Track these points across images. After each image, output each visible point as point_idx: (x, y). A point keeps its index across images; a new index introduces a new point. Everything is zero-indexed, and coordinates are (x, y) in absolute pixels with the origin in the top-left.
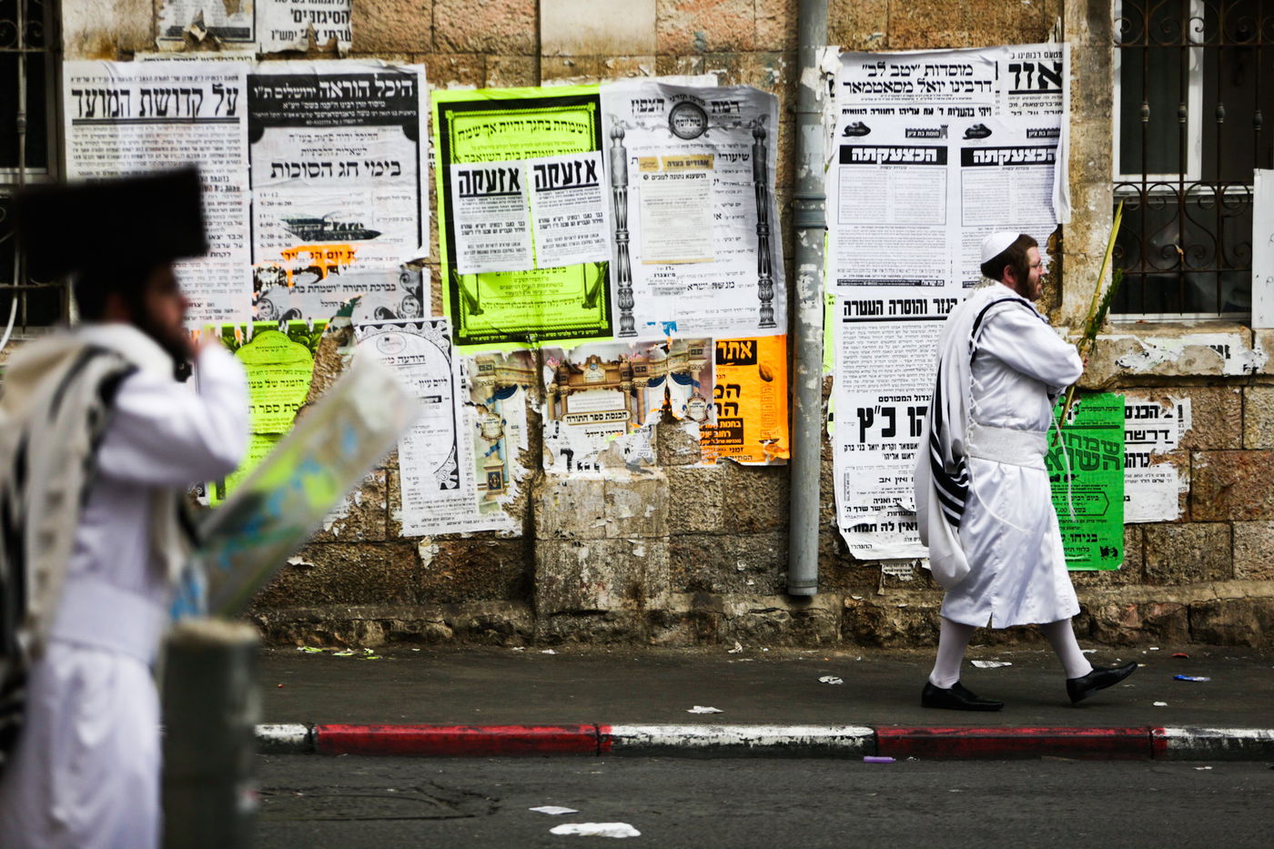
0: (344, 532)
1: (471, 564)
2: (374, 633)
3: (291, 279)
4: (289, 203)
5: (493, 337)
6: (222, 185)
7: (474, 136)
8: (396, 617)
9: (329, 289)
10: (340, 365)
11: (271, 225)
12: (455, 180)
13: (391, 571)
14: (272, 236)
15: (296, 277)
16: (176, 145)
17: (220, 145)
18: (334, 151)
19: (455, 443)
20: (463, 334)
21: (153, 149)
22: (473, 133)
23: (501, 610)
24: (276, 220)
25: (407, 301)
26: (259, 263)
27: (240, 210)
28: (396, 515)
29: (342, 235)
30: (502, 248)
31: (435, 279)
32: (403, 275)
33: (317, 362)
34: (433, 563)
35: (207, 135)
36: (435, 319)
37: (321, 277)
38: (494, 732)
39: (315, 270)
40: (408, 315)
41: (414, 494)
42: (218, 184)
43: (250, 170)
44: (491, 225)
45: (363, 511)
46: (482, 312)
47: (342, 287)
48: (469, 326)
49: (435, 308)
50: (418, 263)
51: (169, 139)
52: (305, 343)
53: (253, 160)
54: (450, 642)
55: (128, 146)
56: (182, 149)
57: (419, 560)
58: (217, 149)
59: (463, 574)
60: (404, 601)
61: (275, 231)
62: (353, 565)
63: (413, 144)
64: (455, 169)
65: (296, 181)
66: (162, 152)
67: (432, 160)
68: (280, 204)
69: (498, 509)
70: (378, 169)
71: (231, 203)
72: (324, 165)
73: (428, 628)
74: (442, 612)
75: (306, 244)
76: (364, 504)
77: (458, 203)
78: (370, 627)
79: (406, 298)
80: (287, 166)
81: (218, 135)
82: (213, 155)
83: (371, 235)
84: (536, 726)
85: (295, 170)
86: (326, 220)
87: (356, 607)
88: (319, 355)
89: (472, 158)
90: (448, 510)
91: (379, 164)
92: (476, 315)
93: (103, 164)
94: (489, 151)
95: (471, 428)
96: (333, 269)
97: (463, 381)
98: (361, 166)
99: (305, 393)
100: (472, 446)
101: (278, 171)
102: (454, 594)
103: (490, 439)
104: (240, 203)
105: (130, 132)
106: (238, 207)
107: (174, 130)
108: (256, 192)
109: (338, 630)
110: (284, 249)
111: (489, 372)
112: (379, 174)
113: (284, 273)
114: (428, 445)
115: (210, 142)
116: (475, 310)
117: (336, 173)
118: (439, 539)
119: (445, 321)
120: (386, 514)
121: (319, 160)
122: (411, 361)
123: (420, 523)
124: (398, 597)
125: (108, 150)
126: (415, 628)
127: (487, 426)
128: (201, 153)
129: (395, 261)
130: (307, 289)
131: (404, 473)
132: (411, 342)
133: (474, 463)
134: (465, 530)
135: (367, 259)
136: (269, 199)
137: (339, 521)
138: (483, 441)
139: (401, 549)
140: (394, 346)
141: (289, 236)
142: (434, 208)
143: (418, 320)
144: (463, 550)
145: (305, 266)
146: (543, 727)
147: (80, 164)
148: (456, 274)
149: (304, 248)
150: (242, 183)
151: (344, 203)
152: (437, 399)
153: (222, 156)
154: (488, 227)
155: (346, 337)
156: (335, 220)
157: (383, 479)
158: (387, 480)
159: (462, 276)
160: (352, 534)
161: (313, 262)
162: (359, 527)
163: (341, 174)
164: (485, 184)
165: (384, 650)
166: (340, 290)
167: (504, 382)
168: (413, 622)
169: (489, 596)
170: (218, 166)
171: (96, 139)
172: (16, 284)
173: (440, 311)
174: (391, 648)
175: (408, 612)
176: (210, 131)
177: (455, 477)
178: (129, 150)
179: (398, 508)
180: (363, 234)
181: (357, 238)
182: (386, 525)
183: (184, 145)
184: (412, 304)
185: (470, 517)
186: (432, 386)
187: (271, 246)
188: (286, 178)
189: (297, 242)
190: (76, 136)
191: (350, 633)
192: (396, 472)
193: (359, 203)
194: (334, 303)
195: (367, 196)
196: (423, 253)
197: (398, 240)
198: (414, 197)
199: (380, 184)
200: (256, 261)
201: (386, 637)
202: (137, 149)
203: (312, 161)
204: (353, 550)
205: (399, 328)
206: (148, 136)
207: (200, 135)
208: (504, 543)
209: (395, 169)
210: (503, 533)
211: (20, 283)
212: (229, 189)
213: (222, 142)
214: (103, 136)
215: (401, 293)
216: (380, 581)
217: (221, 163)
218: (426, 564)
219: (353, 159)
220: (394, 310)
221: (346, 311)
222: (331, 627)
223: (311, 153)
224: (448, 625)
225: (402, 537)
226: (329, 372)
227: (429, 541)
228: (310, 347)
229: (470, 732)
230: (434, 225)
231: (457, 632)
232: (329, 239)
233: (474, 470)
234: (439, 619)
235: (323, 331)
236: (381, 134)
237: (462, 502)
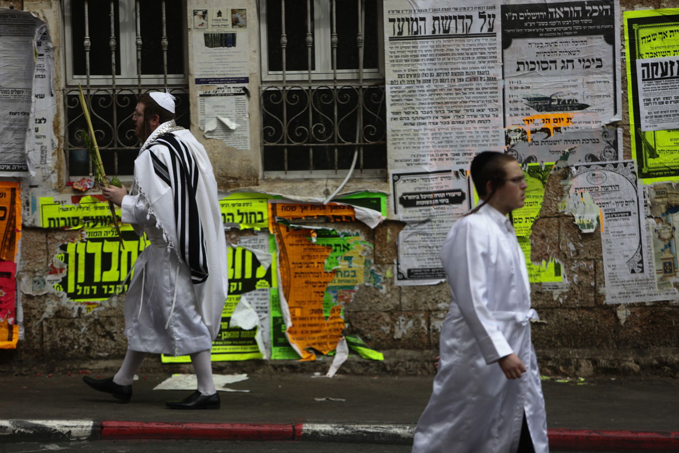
0: (566, 301)
1: (653, 323)
2: (586, 367)
3: (529, 136)
4: (528, 88)
5: (665, 173)
6: (485, 76)
7: (652, 41)
8: (601, 357)
9: (555, 142)
10: (563, 192)
11: (516, 102)
12: (639, 70)
13: (599, 327)
14: (517, 109)
15: (533, 135)
16: (455, 52)
17: (483, 51)
18: (558, 53)
19: (640, 243)
20: (645, 170)
21: (440, 55)
22: (652, 38)
23: (674, 353)
24: (520, 98)
25: (607, 149)
26: (509, 126)
27: (496, 93)
28: (601, 290)
29: (564, 107)
30: (672, 113)
31: (626, 135)
32: (604, 132)
33: (547, 190)
34: (627, 322)
35: (475, 45)
36: (626, 161)
37: (549, 135)
38: (611, 434)
39: (546, 130)
40: (607, 159)
41: (613, 276)
42: (483, 76)
43: (503, 66)
44: (664, 98)
45: (579, 287)
46: (658, 156)
47: (563, 141)
48: (649, 165)
49: (626, 154)
50: (615, 125)
51: (451, 48)
52: (539, 178)
53: (505, 60)
54: (638, 374)
55: (424, 53)
56: (459, 54)
57: (618, 320)
58: (481, 53)
59: (648, 329)
60: (608, 346)
61: (519, 105)
62: (573, 322)
63: (610, 47)
64: (639, 62)
65: (533, 73)
66: (446, 57)
67: (623, 57)
68: (522, 88)
69: (671, 286)
70: (587, 64)
71: (491, 88)
72: (551, 62)
73: (623, 365)
74: (633, 354)
75: (539, 113)
76: (580, 283)
77: (641, 85)
78: (583, 363)
79: (606, 147)
80: (527, 63)
81: (482, 45)
82: (478, 58)
83: (583, 107)
84: (640, 432)
85: (532, 66)
86: (553, 98)
87: (576, 350)
88: (548, 186)
89: (651, 55)
90: (636, 287)
91: (588, 60)
92: (654, 158)
93: (408, 65)
94: (662, 50)
95: (651, 233)
96: (557, 129)
97: (646, 202)
98: (576, 61)
99: (539, 210)
100: (652, 245)
101: (521, 67)
102: (642, 342)
103: (664, 240)
104: (496, 88)
105: (426, 44)
106: (495, 90)
107: (454, 42)
108: (507, 81)
109: (562, 365)
110: (525, 118)
111: (663, 195)
112: (588, 67)
113: (525, 133)
114: (622, 244)
115: (477, 49)
116: (654, 154)
117: (559, 68)
118: (631, 306)
119: (633, 162)
120: (595, 289)
121: (548, 59)
122: (610, 189)
123: (617, 295)
124: (604, 344)
125: (411, 56)
126: (614, 365)
127: (662, 231)
128: (471, 56)
129: (599, 124)
130: (540, 143)
131: (606, 263)
132: (611, 177)
133: (653, 256)
134: (648, 300)
135: (580, 122)
136: (515, 85)
137: (563, 294)
138: (659, 241)
139: (605, 312)
140: (599, 179)
141: (528, 109)
142: (625, 88)
143: (614, 162)
144: (647, 313)
145: (539, 127)
146: (644, 432)
147: (394, 66)
148: (640, 131)
149: (539, 116)
150: (498, 76)
151: (564, 87)
152: (628, 214)
153: (485, 58)
154: (662, 100)
155: (566, 174)
156: (559, 98)
157: (592, 266)
158: (595, 267)
159: (644, 132)
160: (572, 302)
161: (544, 126)
162: (576, 298)
163: (562, 68)
164: (660, 72)
165: (592, 379)
166: (562, 143)
167: (674, 202)
168: (612, 360)
169: (666, 344)
170: (482, 65)
171: (404, 49)
172: (357, 142)
173: (628, 155)
174: (597, 378)
175: (609, 354)
176: (477, 42)
177: (641, 265)
178: (425, 56)
179: (602, 285)
180: (577, 107)
181: (573, 109)
182: (595, 296)
183: (461, 51)
184: (610, 152)
185: (652, 291)
186: (624, 205)
187: (516, 115)
188: (526, 72)
189: (534, 113)
190: (391, 48)
191: (570, 367)
192: (601, 262)
193: (575, 86)
194: (558, 152)
195: (580, 81)
196: (618, 118)
197: (600, 110)
198: (611, 81)
199: (589, 73)
200: (507, 125)
201: (594, 370)
202: (431, 55)
203: (543, 60)
204: (573, 312)
205: (601, 168)
206: (437, 46)
207: (471, 45)
208: (675, 309)
209: (599, 63)
210: (674, 302)
211: (359, 142)
212: (489, 79)
213: (485, 49)
214: (409, 47)
215: (603, 144)
216: (592, 333)
217: (484, 62)
218: (622, 322)
219: (570, 57)
220: (598, 156)
221: (565, 157)
222: (558, 363)
223: (542, 55)
224: (637, 363)
225: (606, 304)
226: (555, 196)
227: (624, 307)
228: (542, 180)
229: (594, 434)
230: (625, 99)
231: (642, 368)
232: (554, 110)
233: (654, 260)
234: (631, 359)
235: (551, 170)
236: (589, 40)
237: (646, 282)
